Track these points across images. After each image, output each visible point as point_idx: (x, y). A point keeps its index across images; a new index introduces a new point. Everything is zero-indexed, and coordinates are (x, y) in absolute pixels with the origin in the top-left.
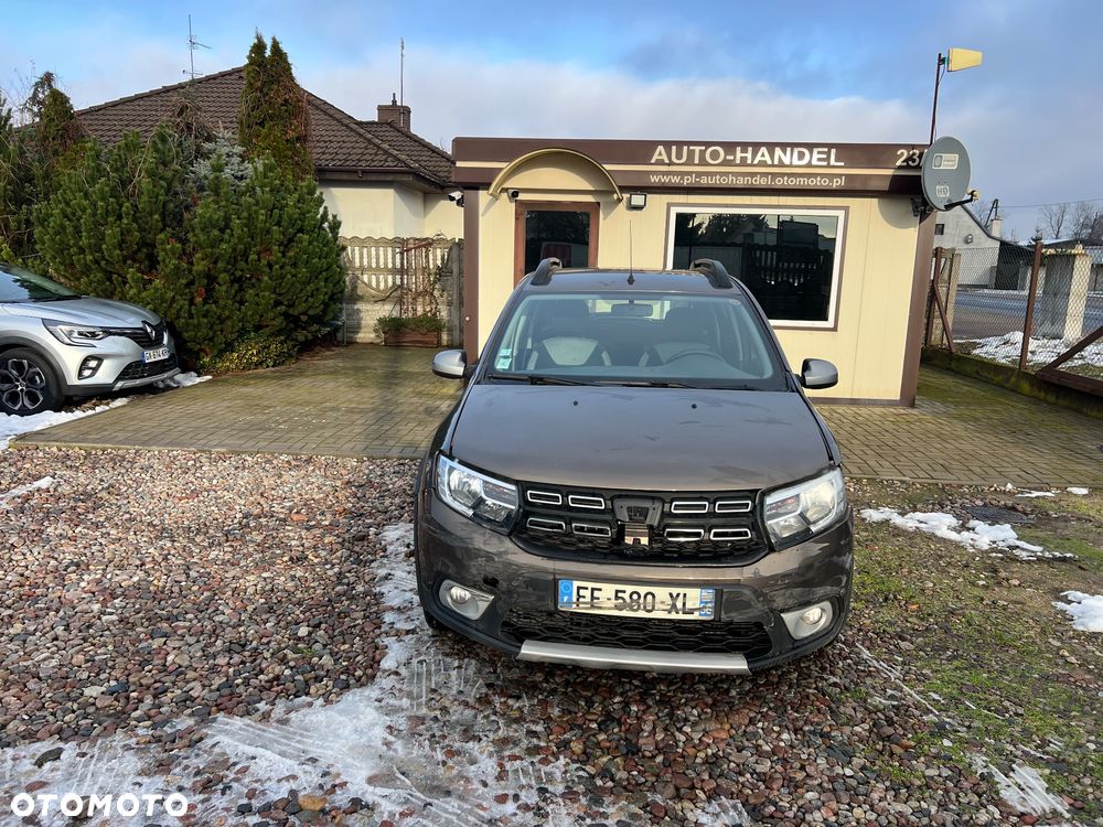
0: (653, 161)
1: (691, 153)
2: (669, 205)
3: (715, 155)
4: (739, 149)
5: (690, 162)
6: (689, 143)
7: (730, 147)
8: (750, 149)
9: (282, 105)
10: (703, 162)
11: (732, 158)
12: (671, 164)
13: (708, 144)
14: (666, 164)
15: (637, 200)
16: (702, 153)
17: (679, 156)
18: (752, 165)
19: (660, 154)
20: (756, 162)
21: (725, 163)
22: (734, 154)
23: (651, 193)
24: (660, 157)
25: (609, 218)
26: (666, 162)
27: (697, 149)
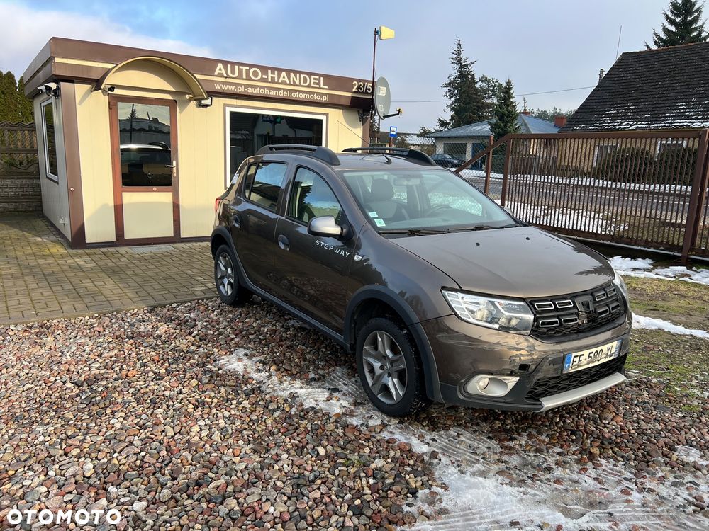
0: (216, 74)
1: (240, 71)
2: (225, 106)
3: (255, 74)
4: (269, 71)
5: (240, 77)
6: (239, 64)
7: (264, 69)
8: (276, 72)
10: (249, 78)
11: (266, 77)
12: (228, 77)
13: (251, 66)
14: (225, 77)
16: (248, 72)
17: (233, 72)
18: (278, 83)
19: (220, 69)
20: (280, 81)
21: (262, 80)
22: (267, 74)
23: (214, 96)
24: (220, 72)
25: (183, 112)
26: (225, 75)
27: (244, 68)
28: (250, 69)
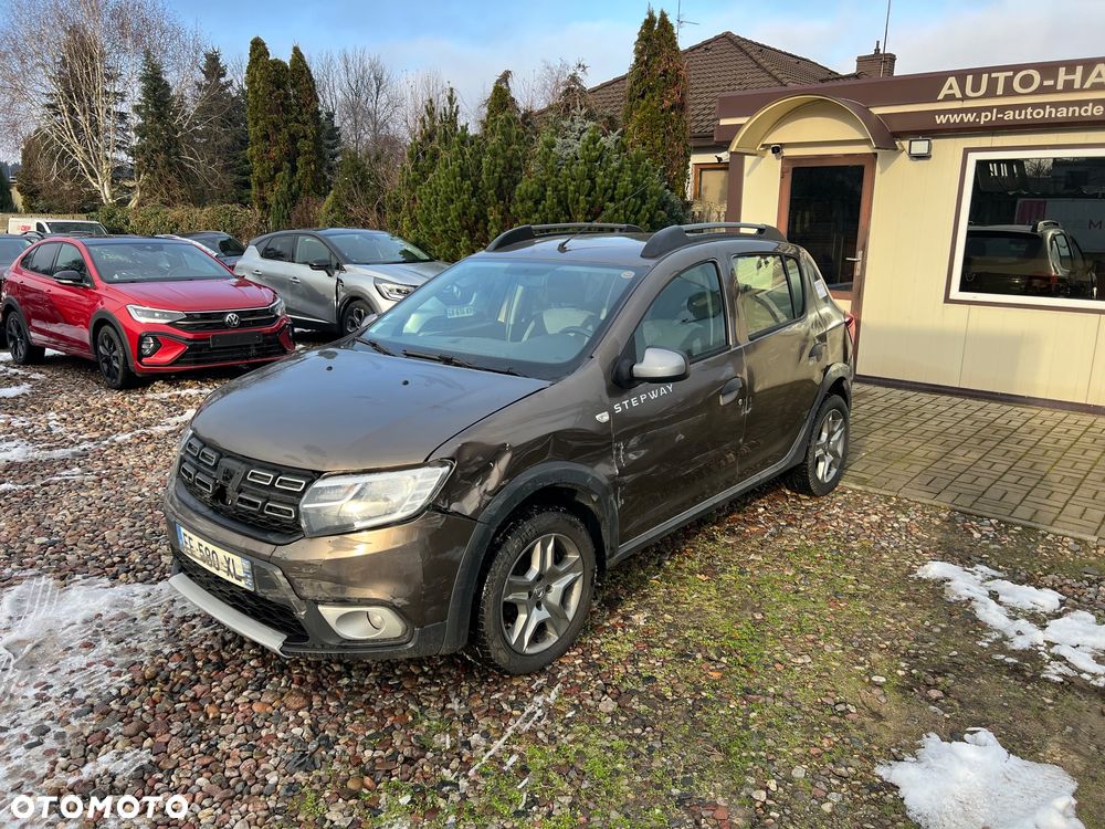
0: (941, 97)
1: (993, 83)
2: (967, 151)
3: (1027, 82)
4: (1062, 70)
5: (991, 93)
6: (990, 70)
7: (1048, 69)
8: (1080, 69)
9: (661, 75)
10: (1009, 91)
11: (1051, 83)
12: (965, 98)
13: (1017, 69)
14: (959, 99)
15: (920, 147)
16: (1009, 81)
17: (976, 88)
18: (1081, 90)
19: (951, 87)
20: (1087, 85)
21: (1042, 90)
22: (1056, 78)
23: (934, 138)
24: (951, 92)
25: (886, 172)
26: (959, 95)
27: (1002, 76)
28: (1015, 75)
